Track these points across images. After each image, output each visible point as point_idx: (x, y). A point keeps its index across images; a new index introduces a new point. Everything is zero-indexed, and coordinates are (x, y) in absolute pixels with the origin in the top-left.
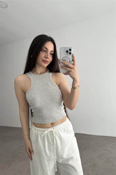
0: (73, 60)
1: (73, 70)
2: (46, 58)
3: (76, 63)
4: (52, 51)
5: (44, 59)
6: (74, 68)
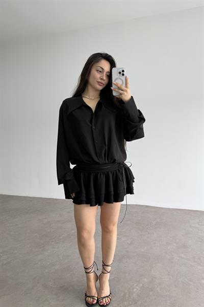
2: (102, 79)
3: (129, 85)
4: (108, 72)
5: (99, 80)
6: (126, 91)
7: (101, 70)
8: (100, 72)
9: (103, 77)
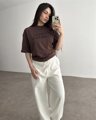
0: (59, 22)
1: (60, 28)
2: (47, 18)
4: (50, 14)
7: (46, 12)
8: (46, 13)
9: (47, 16)
